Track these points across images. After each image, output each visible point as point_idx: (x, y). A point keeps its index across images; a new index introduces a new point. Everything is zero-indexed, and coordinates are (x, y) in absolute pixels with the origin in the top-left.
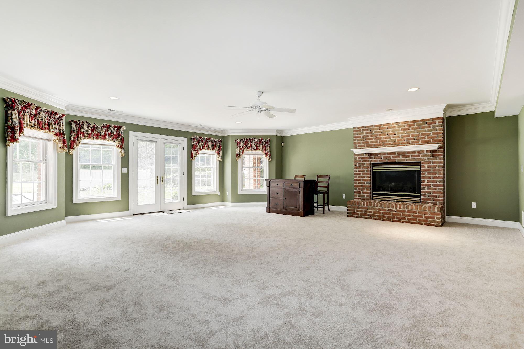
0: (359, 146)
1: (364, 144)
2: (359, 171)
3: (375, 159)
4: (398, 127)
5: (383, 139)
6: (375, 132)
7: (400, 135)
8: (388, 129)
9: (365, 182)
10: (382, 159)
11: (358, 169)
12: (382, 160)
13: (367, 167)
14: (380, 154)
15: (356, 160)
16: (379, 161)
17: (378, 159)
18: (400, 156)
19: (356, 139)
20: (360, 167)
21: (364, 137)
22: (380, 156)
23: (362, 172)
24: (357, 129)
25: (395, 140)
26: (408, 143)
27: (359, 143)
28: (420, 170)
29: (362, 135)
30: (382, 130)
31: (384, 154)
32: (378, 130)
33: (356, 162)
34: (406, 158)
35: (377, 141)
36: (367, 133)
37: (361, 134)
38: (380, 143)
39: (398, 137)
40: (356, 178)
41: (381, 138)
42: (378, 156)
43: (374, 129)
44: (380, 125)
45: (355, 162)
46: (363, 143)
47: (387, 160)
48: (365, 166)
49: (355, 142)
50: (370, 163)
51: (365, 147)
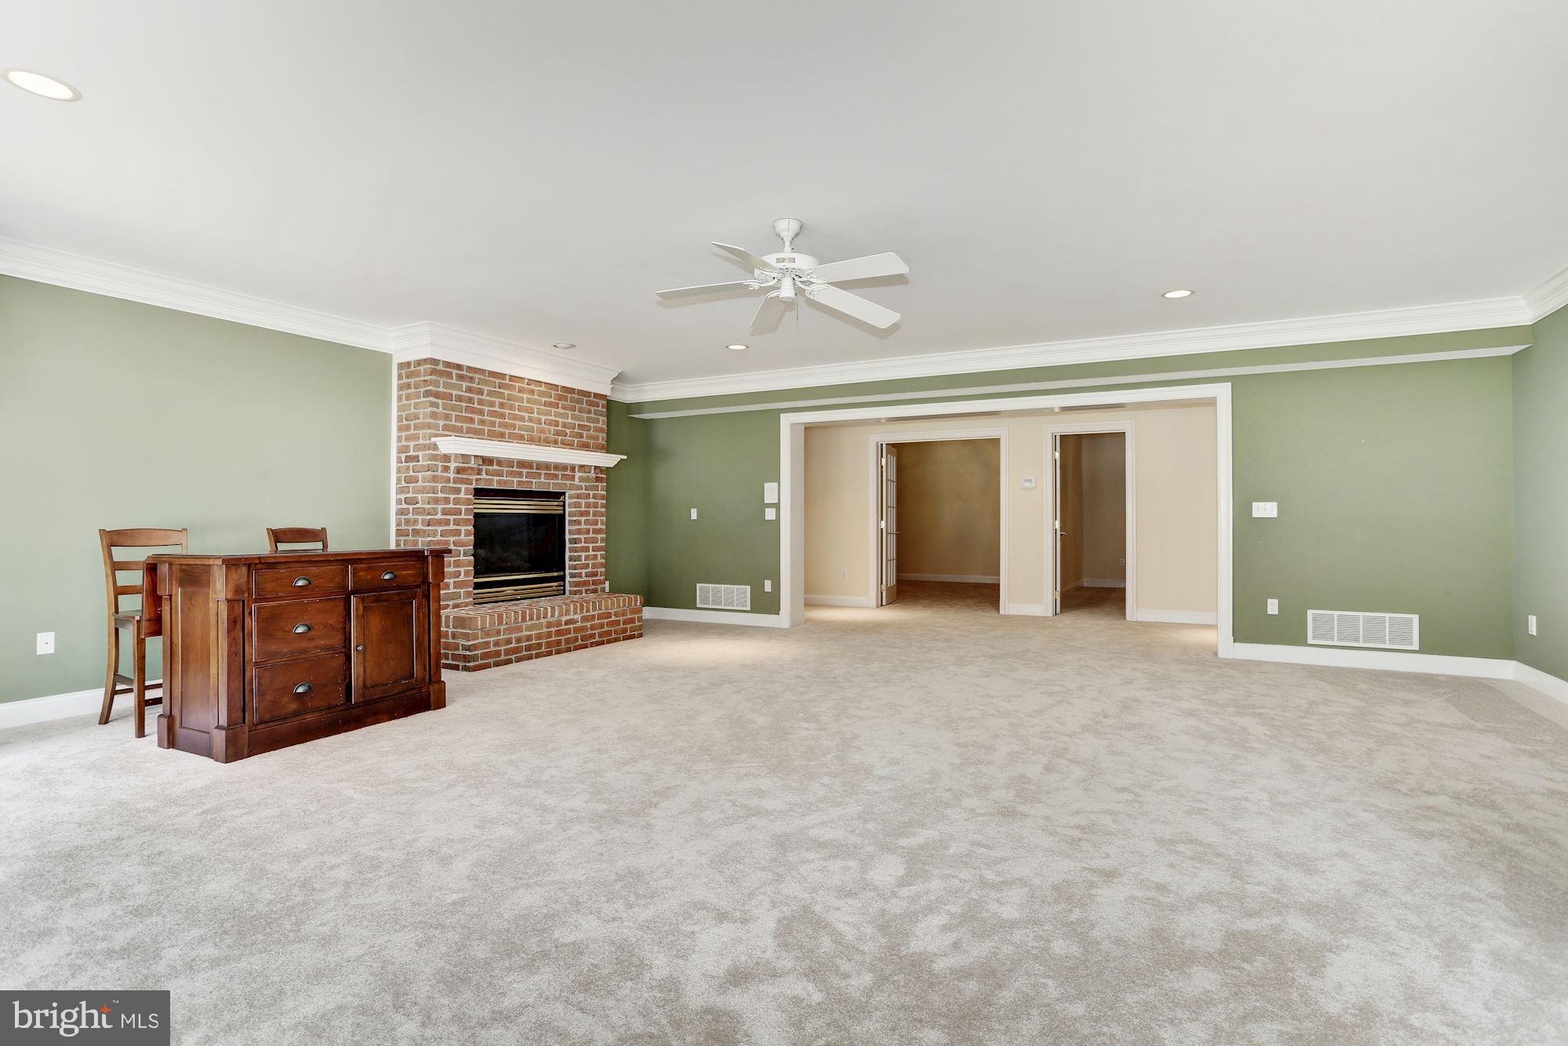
0: (445, 427)
1: (460, 425)
2: (444, 512)
3: (488, 477)
4: (541, 394)
5: (507, 420)
6: (490, 393)
7: (543, 418)
8: (520, 395)
9: (461, 549)
10: (504, 478)
11: (440, 507)
12: (506, 482)
13: (467, 499)
14: (500, 462)
15: (435, 473)
16: (499, 482)
17: (493, 478)
18: (540, 474)
19: (437, 400)
20: (447, 501)
21: (461, 402)
22: (499, 468)
23: (452, 518)
24: (441, 367)
25: (532, 429)
26: (556, 442)
27: (447, 417)
28: (562, 512)
29: (454, 393)
30: (506, 392)
31: (510, 463)
32: (497, 389)
33: (437, 482)
34: (552, 481)
35: (495, 422)
36: (469, 390)
37: (453, 387)
38: (501, 430)
39: (539, 422)
40: (435, 536)
41: (502, 416)
42: (495, 467)
43: (486, 383)
44: (502, 376)
45: (435, 481)
46: (458, 418)
47: (514, 484)
48: (462, 495)
49: (434, 409)
50: (474, 486)
51: (464, 435)
